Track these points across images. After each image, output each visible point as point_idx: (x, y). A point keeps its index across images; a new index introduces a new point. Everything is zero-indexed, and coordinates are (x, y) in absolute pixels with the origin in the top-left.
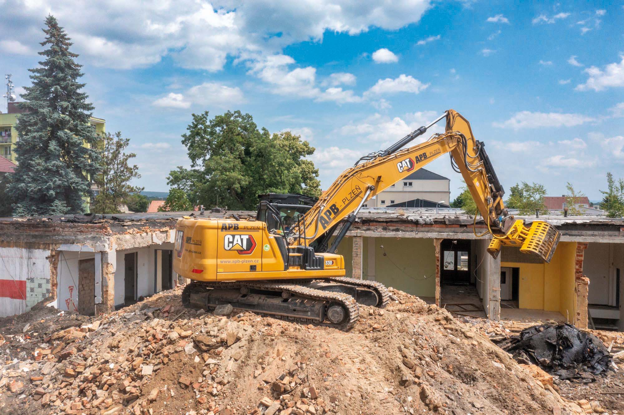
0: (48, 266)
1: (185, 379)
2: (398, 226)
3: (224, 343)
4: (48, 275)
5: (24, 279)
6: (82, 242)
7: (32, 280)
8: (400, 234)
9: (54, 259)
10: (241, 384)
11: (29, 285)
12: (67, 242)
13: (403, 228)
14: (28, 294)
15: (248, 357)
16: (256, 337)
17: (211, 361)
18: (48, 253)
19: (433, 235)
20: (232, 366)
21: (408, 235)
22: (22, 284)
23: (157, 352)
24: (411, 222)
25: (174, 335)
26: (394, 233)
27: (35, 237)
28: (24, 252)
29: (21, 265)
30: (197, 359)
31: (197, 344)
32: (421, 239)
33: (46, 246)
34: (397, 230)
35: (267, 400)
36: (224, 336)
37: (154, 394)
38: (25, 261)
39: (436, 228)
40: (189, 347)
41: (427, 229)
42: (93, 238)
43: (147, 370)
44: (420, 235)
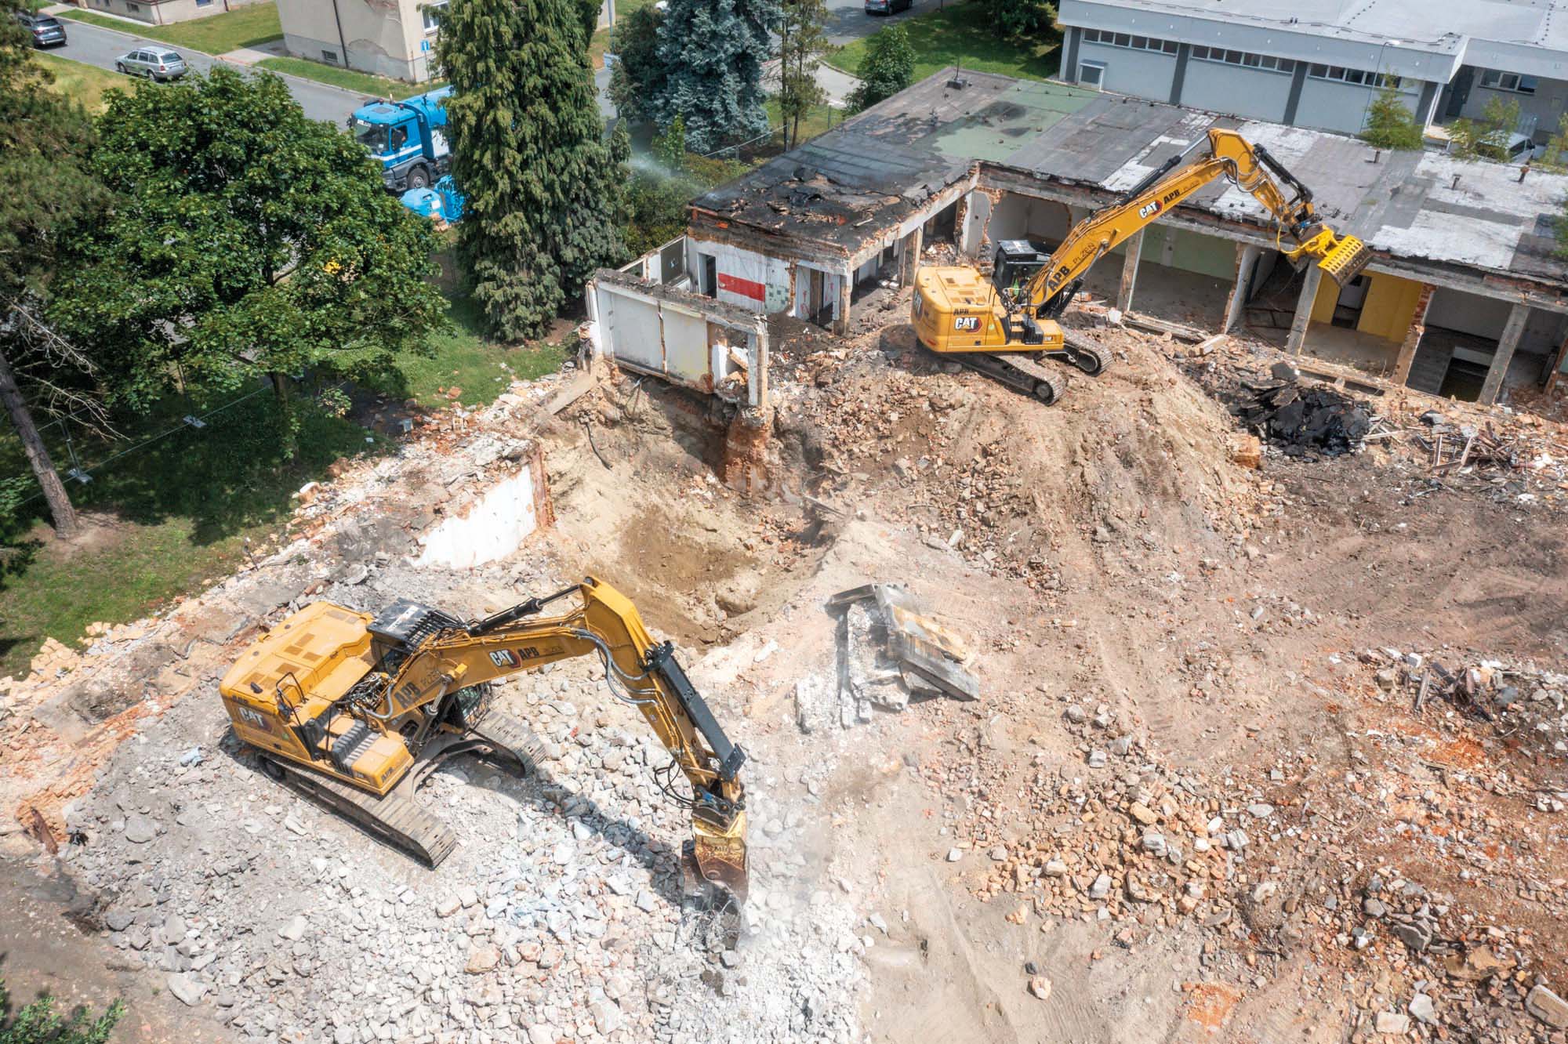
0: (787, 276)
1: (923, 431)
2: (1195, 216)
3: (951, 406)
4: (788, 286)
5: (763, 282)
6: (822, 262)
7: (771, 286)
8: (1195, 227)
9: (792, 271)
10: (962, 442)
11: (768, 290)
12: (806, 258)
13: (1201, 219)
14: (767, 297)
15: (969, 421)
16: (977, 406)
17: (942, 420)
18: (788, 265)
19: (1237, 236)
20: (956, 426)
21: (1206, 230)
22: (761, 287)
23: (901, 402)
24: (1213, 214)
25: (914, 393)
26: (1187, 224)
27: (772, 244)
28: (763, 258)
29: (760, 270)
30: (931, 416)
31: (932, 405)
32: (1220, 239)
33: (785, 258)
34: (1192, 221)
35: (978, 458)
36: (953, 401)
37: (900, 438)
38: (764, 268)
39: (1245, 228)
40: (926, 406)
41: (1232, 227)
42: (832, 260)
43: (894, 417)
44: (1220, 234)
